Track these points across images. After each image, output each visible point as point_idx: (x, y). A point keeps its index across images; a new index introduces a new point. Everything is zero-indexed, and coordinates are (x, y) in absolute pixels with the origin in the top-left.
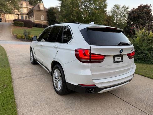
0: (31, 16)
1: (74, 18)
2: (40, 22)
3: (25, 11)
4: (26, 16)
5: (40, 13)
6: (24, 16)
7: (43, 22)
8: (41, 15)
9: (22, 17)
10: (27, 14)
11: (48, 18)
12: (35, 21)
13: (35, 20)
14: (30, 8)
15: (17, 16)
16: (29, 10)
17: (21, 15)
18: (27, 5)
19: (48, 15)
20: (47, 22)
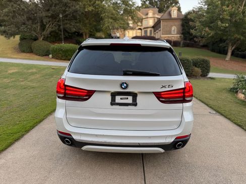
0: (157, 29)
1: (224, 25)
2: (169, 37)
3: (151, 23)
4: (151, 31)
5: (170, 23)
6: (149, 30)
7: (174, 37)
8: (172, 26)
9: (146, 32)
10: (153, 27)
11: (183, 30)
12: (162, 36)
13: (163, 34)
14: (157, 18)
15: (140, 31)
16: (156, 21)
17: (145, 29)
18: (154, 14)
19: (183, 25)
20: (181, 36)
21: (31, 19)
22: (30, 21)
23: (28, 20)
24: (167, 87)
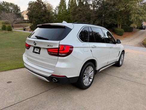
21: (87, 19)
22: (87, 20)
23: (86, 19)
24: (50, 46)
